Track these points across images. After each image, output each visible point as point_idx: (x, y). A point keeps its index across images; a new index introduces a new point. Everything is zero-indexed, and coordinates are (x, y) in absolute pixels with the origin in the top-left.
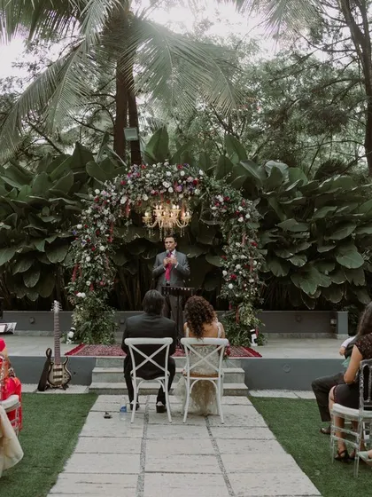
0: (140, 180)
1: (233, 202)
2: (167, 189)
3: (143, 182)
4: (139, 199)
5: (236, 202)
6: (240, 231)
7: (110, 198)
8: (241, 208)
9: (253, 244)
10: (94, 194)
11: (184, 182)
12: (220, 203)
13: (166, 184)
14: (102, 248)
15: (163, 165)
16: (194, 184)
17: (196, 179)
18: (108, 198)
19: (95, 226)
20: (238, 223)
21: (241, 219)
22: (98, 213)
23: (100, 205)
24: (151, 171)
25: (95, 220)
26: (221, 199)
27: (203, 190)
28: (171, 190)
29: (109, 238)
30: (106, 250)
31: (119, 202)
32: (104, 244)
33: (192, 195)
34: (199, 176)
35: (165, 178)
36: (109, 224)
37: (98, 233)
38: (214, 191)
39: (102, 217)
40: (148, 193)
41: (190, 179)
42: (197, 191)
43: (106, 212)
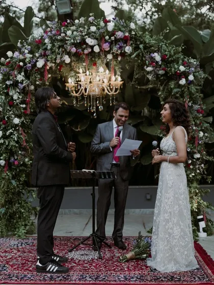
0: (59, 38)
1: (173, 61)
2: (92, 47)
3: (63, 40)
4: (58, 61)
5: (176, 61)
6: (182, 96)
7: (23, 61)
8: (182, 68)
9: (198, 111)
10: (7, 57)
11: (113, 38)
12: (157, 62)
13: (90, 41)
14: (16, 121)
15: (86, 20)
16: (125, 40)
17: (127, 34)
18: (20, 61)
19: (7, 94)
20: (180, 86)
21: (183, 82)
22: (9, 79)
23: (13, 70)
24: (74, 28)
25: (7, 87)
26: (157, 57)
27: (136, 48)
28: (97, 49)
29: (24, 109)
30: (22, 123)
31: (35, 65)
32: (19, 117)
33: (123, 54)
34: (130, 31)
35: (89, 34)
36: (24, 92)
37: (11, 103)
38: (148, 48)
39: (15, 84)
40: (69, 54)
41: (119, 34)
42: (128, 49)
43: (20, 77)
